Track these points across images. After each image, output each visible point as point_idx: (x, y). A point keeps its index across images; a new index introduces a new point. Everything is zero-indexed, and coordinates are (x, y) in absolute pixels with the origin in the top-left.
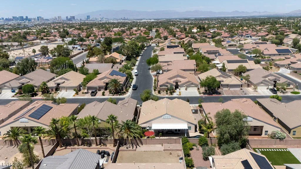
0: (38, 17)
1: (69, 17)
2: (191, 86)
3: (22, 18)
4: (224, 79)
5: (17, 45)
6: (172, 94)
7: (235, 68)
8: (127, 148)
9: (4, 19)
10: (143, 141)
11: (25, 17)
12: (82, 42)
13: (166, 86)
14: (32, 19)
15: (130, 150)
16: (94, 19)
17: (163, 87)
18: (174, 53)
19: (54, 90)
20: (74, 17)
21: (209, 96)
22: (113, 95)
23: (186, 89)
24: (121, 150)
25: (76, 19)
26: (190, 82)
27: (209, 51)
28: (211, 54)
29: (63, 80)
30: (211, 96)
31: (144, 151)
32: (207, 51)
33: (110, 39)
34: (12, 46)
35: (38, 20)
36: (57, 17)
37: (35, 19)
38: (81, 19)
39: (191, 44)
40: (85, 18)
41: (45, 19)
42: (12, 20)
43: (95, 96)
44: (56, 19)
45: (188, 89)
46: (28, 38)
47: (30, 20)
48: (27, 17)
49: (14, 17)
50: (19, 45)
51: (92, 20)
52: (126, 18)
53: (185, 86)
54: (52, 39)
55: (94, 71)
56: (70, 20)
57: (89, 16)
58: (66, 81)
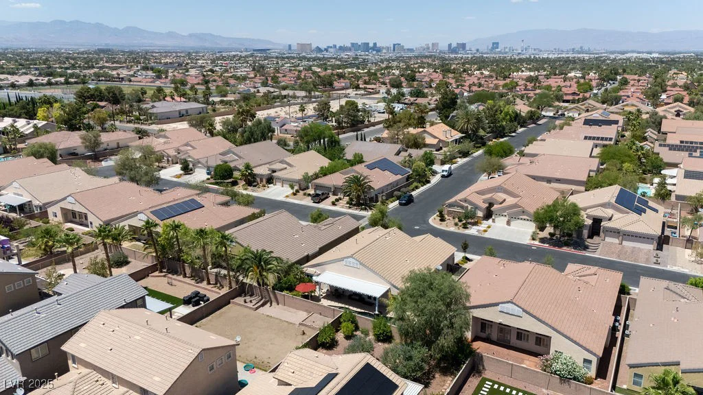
0: (394, 45)
1: (454, 45)
2: (521, 217)
3: (366, 47)
4: (617, 215)
5: (304, 97)
6: (467, 228)
7: (693, 195)
8: (245, 302)
9: (337, 47)
10: (278, 296)
11: (371, 45)
12: (415, 99)
13: (462, 207)
14: (383, 48)
15: (247, 307)
16: (507, 50)
17: (456, 207)
18: (586, 138)
19: (264, 181)
20: (463, 46)
21: (552, 248)
22: (350, 208)
23: (508, 223)
24: (233, 303)
25: (467, 48)
26: (520, 207)
27: (687, 142)
28: (679, 150)
29: (285, 166)
30: (556, 249)
31: (268, 316)
32: (682, 142)
33: (454, 95)
34: (294, 97)
35: (394, 50)
36: (430, 46)
37: (388, 48)
38: (478, 50)
39: (658, 120)
40: (488, 47)
41: (407, 48)
42: (350, 49)
43: (318, 202)
44: (428, 48)
45: (513, 223)
46: (336, 84)
47: (379, 50)
48: (375, 44)
49: (352, 44)
50: (306, 97)
51: (503, 51)
52: (586, 48)
53: (506, 214)
54: (373, 89)
55: (355, 155)
56: (454, 51)
57: (498, 43)
58: (288, 167)
